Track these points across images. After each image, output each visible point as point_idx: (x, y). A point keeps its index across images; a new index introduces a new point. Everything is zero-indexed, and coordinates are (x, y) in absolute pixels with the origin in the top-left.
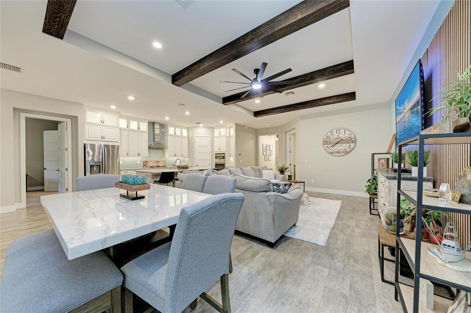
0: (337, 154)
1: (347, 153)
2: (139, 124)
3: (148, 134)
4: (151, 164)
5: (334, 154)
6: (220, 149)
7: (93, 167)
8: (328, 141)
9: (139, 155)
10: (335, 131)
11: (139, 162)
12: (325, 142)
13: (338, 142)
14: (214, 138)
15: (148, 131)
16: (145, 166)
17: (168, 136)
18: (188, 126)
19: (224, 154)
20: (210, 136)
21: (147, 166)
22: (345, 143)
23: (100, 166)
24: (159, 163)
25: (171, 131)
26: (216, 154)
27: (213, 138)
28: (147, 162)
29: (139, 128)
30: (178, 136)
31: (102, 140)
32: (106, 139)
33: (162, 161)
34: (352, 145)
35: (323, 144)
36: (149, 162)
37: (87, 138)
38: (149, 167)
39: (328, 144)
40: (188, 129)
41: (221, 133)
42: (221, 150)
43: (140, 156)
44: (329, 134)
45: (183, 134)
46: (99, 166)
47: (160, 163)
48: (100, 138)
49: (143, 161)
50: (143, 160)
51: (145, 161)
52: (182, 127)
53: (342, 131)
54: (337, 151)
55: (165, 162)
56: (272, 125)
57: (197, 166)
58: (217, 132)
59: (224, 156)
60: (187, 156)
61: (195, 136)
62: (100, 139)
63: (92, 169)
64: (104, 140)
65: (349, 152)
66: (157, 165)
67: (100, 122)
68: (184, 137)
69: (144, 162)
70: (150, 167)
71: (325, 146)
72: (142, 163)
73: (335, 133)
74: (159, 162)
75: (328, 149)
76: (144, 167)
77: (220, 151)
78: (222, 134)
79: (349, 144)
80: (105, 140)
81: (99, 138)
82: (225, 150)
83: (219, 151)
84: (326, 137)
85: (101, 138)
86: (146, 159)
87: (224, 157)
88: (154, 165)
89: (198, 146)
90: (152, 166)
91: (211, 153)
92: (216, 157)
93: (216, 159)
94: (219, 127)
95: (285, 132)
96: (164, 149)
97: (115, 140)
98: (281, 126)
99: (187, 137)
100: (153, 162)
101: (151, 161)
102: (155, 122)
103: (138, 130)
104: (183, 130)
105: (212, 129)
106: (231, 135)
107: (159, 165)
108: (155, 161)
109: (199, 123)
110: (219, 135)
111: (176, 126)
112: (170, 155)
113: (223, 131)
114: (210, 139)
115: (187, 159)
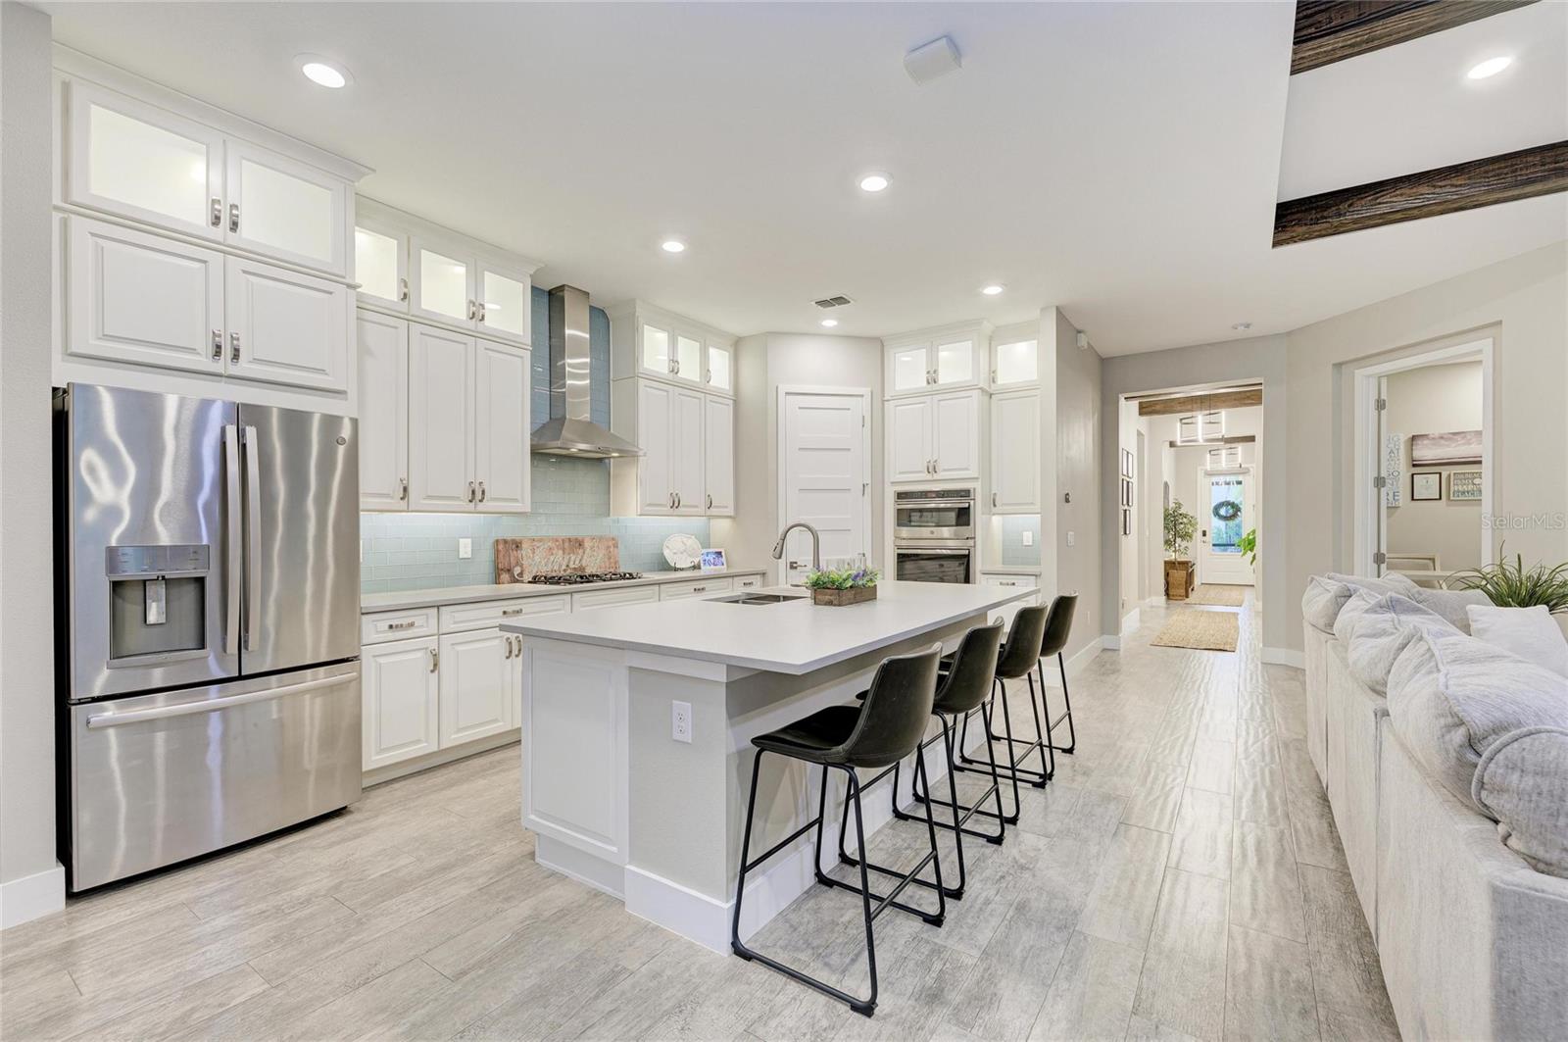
2: (475, 282)
3: (528, 355)
4: (536, 561)
6: (932, 469)
7: (135, 594)
9: (476, 495)
11: (465, 549)
14: (890, 406)
15: (529, 341)
16: (505, 577)
17: (642, 383)
18: (737, 326)
19: (965, 493)
20: (866, 391)
21: (517, 570)
23: (200, 581)
24: (581, 551)
25: (655, 348)
26: (901, 496)
27: (880, 401)
28: (518, 545)
29: (476, 314)
30: (687, 387)
31: (218, 367)
32: (256, 360)
33: (601, 539)
36: (525, 545)
37: (86, 340)
38: (528, 577)
40: (737, 346)
41: (941, 371)
42: (941, 475)
43: (481, 507)
45: (713, 374)
46: (189, 594)
47: (588, 551)
48: (205, 347)
49: (489, 543)
50: (495, 536)
51: (505, 542)
52: (703, 333)
55: (616, 546)
56: (1248, 326)
57: (793, 566)
58: (907, 369)
59: (966, 509)
60: (730, 511)
61: (783, 389)
62: (205, 362)
63: (131, 610)
64: (234, 370)
66: (574, 561)
67: (199, 219)
68: (717, 394)
69: (501, 547)
70: (535, 580)
72: (486, 556)
76: (497, 581)
77: (936, 477)
78: (944, 378)
80: (244, 367)
81: (192, 351)
82: (973, 473)
83: (926, 476)
85: (211, 350)
86: (508, 530)
87: (963, 516)
88: (558, 564)
89: (800, 449)
90: (544, 570)
91: (868, 490)
92: (904, 518)
93: (899, 525)
94: (930, 336)
95: (1338, 366)
96: (607, 461)
97: (325, 377)
98: (1289, 334)
99: (731, 393)
100: (550, 544)
101: (540, 540)
102: (563, 286)
103: (472, 324)
104: (712, 351)
105: (877, 346)
106: (1000, 381)
107: (584, 563)
108: (563, 540)
109: (840, 300)
110: (928, 383)
111: (679, 325)
112: (650, 505)
113: (955, 362)
114: (862, 406)
115: (722, 528)
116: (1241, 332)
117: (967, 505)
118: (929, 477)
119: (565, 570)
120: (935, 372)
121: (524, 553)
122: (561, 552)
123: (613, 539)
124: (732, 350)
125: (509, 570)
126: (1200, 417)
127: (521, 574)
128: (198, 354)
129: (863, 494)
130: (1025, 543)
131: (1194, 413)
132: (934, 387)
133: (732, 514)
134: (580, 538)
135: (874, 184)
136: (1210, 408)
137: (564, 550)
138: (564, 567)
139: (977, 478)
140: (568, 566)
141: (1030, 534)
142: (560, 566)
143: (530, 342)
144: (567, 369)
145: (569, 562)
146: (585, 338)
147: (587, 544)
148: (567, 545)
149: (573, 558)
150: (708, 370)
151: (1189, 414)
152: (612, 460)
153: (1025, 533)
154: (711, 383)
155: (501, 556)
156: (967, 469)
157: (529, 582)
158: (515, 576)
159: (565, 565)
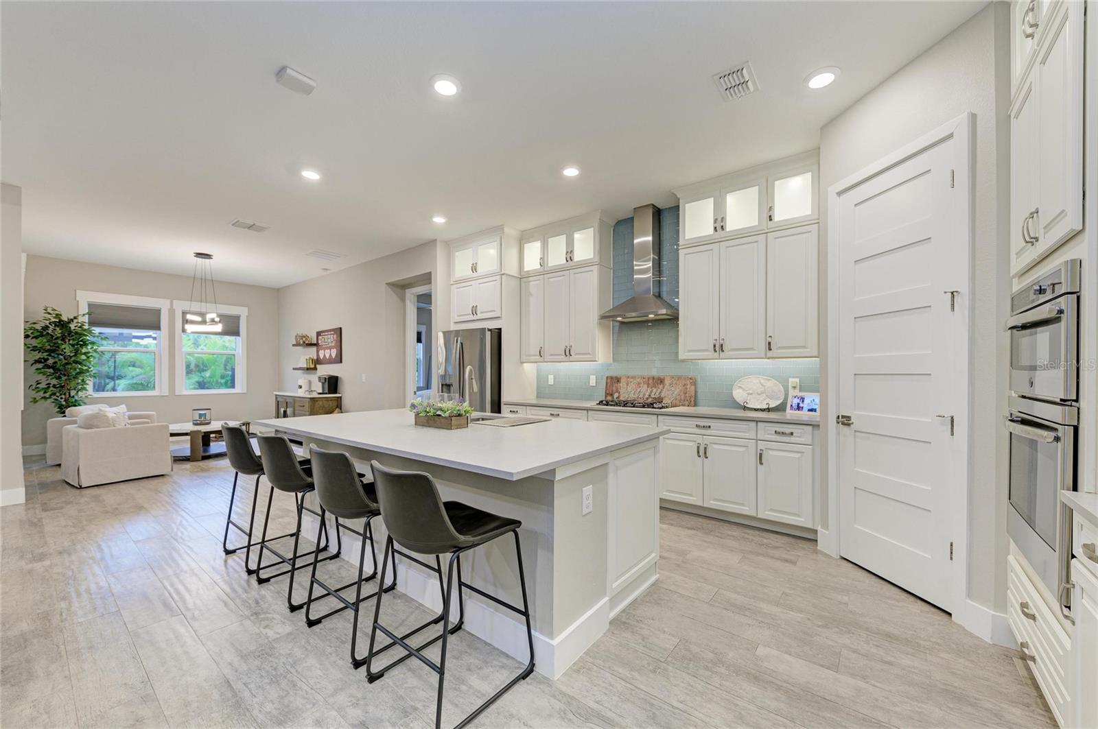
2: (568, 243)
3: (597, 268)
4: (628, 391)
11: (593, 382)
15: (599, 258)
16: (609, 398)
17: (684, 253)
23: (452, 386)
24: (661, 386)
25: (698, 217)
28: (618, 380)
29: (570, 258)
31: (474, 318)
33: (679, 378)
36: (623, 380)
37: (455, 318)
43: (571, 358)
45: (779, 208)
47: (669, 386)
49: (603, 378)
50: (609, 374)
51: (612, 378)
52: (763, 174)
57: (847, 421)
61: (833, 190)
64: (477, 318)
68: (789, 225)
69: (609, 381)
72: (603, 386)
74: (661, 381)
77: (1039, 249)
85: (472, 313)
86: (611, 371)
88: (645, 393)
89: (855, 262)
97: (495, 313)
100: (639, 380)
101: (632, 378)
103: (567, 264)
104: (780, 184)
107: (663, 395)
108: (649, 378)
119: (647, 398)
121: (621, 385)
122: (646, 386)
123: (691, 379)
127: (618, 398)
129: (953, 309)
133: (816, 352)
134: (662, 378)
137: (648, 384)
138: (647, 396)
140: (650, 396)
142: (644, 395)
143: (597, 260)
145: (651, 392)
147: (667, 382)
148: (651, 381)
149: (655, 390)
150: (772, 208)
154: (775, 219)
155: (608, 385)
158: (615, 397)
159: (648, 394)
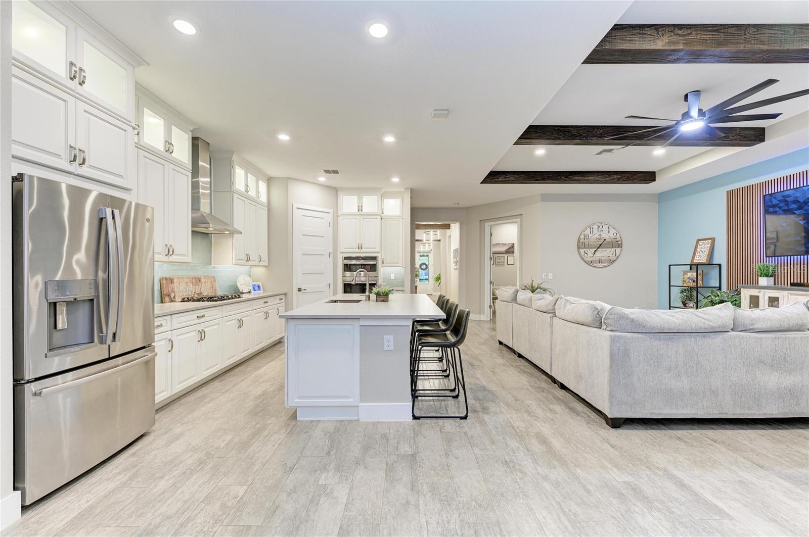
0: (598, 265)
1: (612, 262)
2: (168, 131)
3: (190, 175)
4: (181, 290)
5: (595, 265)
6: (360, 247)
8: (587, 243)
9: (169, 252)
10: (595, 227)
12: (581, 245)
13: (601, 245)
14: (340, 219)
15: (191, 167)
16: (166, 298)
17: (235, 195)
18: (273, 172)
19: (375, 258)
20: (331, 211)
21: (172, 295)
22: (610, 248)
23: (92, 301)
24: (200, 284)
26: (345, 258)
27: (336, 216)
28: (172, 281)
29: (169, 149)
30: (251, 199)
31: (72, 168)
32: (91, 167)
33: (208, 277)
34: (618, 250)
35: (579, 248)
36: (175, 281)
38: (179, 299)
39: (586, 248)
40: (270, 180)
41: (364, 206)
42: (364, 250)
43: (171, 259)
44: (587, 232)
45: (260, 194)
47: (203, 284)
48: (66, 155)
50: (160, 276)
51: (166, 279)
52: (259, 173)
53: (606, 227)
54: (598, 259)
55: (215, 281)
56: (458, 204)
57: (300, 290)
59: (375, 265)
61: (296, 206)
62: (65, 165)
65: (614, 261)
67: (63, 74)
68: (261, 204)
69: (164, 282)
70: (183, 300)
71: (582, 251)
72: (159, 287)
73: (595, 231)
75: (586, 255)
76: (165, 302)
77: (362, 251)
78: (365, 210)
79: (614, 249)
80: (85, 170)
81: (58, 156)
82: (378, 250)
83: (356, 250)
84: (582, 237)
86: (167, 272)
87: (373, 268)
89: (303, 235)
90: (185, 295)
91: (331, 255)
92: (347, 268)
93: (344, 271)
94: (361, 191)
95: (481, 221)
96: (210, 235)
97: (122, 180)
98: (467, 208)
99: (267, 204)
100: (186, 280)
101: (182, 278)
102: (198, 138)
103: (167, 155)
104: (260, 182)
105: (334, 191)
106: (385, 213)
107: (202, 290)
108: (192, 278)
109: (336, 172)
110: (359, 211)
111: (250, 168)
112: (238, 260)
113: (370, 203)
114: (329, 218)
115: (260, 271)
116: (456, 206)
117: (375, 263)
118: (359, 251)
119: (194, 294)
120: (361, 206)
122: (191, 285)
123: (214, 277)
124: (266, 182)
125: (169, 295)
126: (432, 232)
127: (174, 297)
128: (62, 159)
129: (330, 257)
130: (392, 279)
131: (429, 230)
132: (361, 212)
133: (267, 265)
134: (200, 277)
135: (389, 139)
136: (434, 229)
137: (193, 283)
139: (379, 252)
141: (394, 275)
142: (192, 292)
143: (191, 169)
144: (200, 184)
145: (195, 290)
146: (207, 167)
147: (203, 280)
148: (194, 281)
149: (197, 288)
150: (259, 192)
151: (427, 230)
152: (213, 235)
153: (392, 275)
154: (260, 199)
155: (164, 287)
156: (375, 248)
157: (181, 301)
158: (172, 297)
159: (194, 292)
